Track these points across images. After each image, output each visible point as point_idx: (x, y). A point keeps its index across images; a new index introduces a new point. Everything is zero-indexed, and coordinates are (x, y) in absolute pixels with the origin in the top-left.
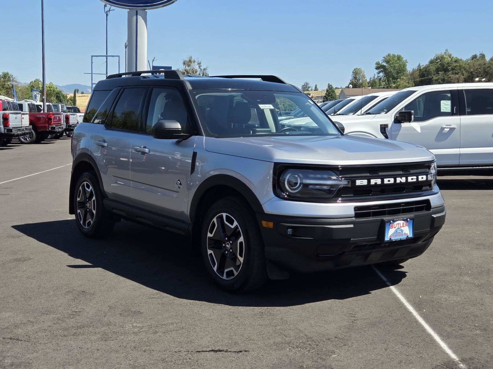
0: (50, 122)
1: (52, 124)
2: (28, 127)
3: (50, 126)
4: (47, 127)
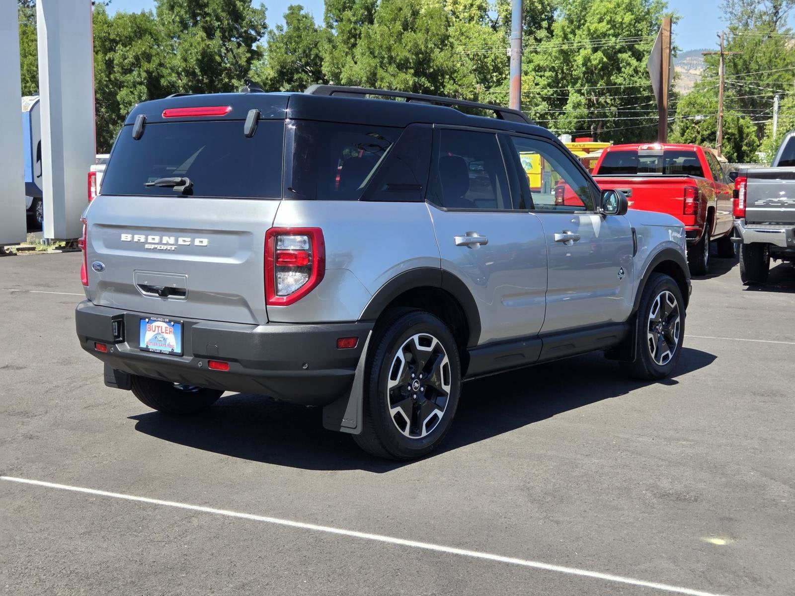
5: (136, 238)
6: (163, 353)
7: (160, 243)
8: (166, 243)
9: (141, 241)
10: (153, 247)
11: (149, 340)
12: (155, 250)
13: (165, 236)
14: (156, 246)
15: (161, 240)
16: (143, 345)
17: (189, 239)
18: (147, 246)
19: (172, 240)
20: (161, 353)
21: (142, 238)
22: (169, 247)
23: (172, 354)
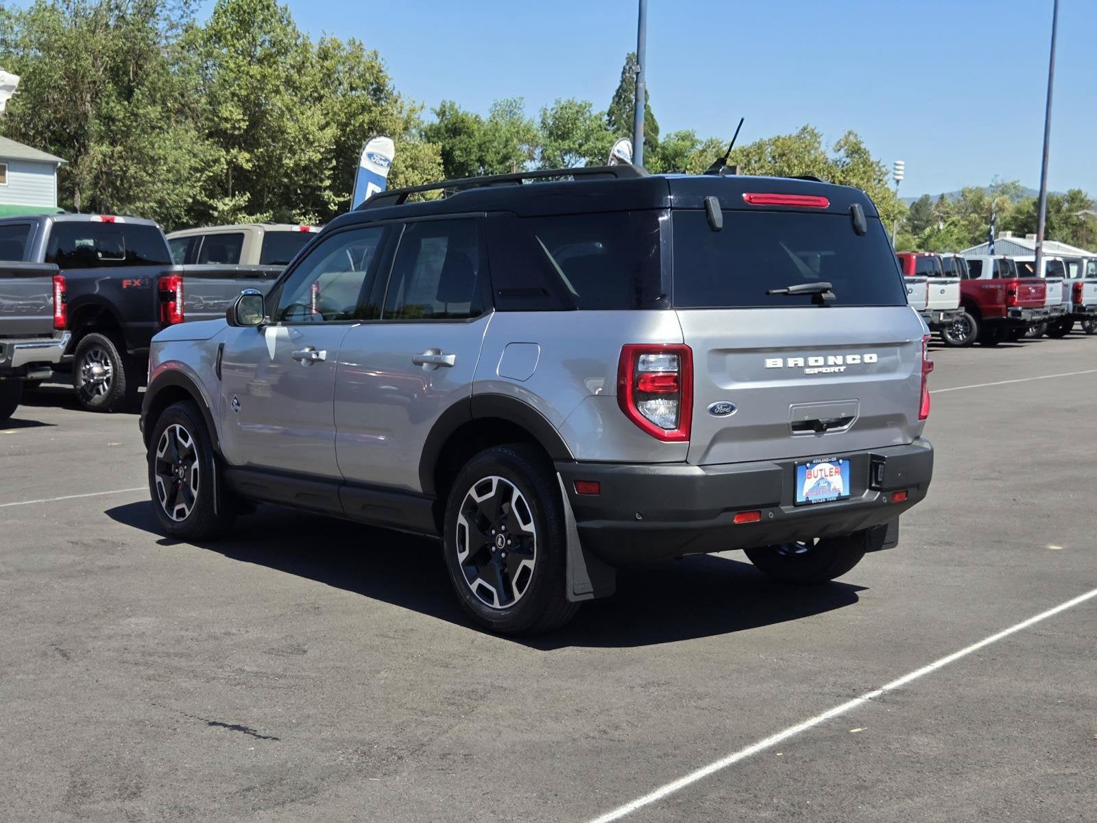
0: (1010, 300)
1: (1015, 304)
2: (956, 310)
3: (1009, 308)
4: (1004, 311)
5: (791, 362)
6: (829, 501)
7: (826, 365)
8: (833, 364)
9: (799, 365)
10: (816, 371)
11: (809, 490)
12: (821, 375)
13: (830, 355)
14: (820, 370)
15: (826, 361)
16: (800, 498)
17: (858, 357)
18: (808, 371)
19: (839, 360)
20: (827, 502)
21: (801, 362)
22: (836, 369)
23: (840, 499)
